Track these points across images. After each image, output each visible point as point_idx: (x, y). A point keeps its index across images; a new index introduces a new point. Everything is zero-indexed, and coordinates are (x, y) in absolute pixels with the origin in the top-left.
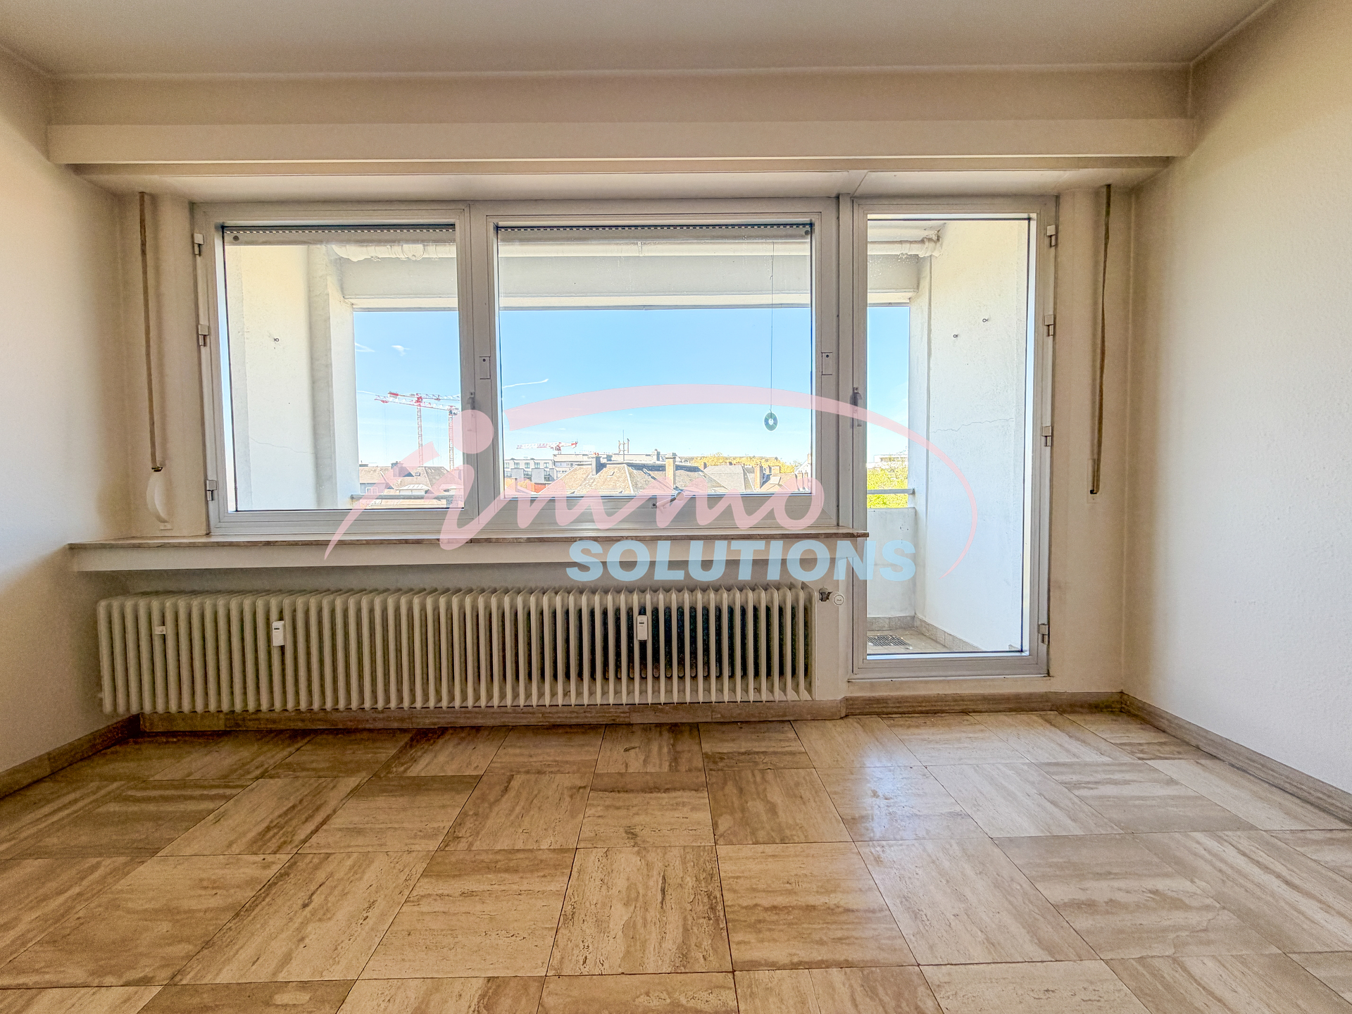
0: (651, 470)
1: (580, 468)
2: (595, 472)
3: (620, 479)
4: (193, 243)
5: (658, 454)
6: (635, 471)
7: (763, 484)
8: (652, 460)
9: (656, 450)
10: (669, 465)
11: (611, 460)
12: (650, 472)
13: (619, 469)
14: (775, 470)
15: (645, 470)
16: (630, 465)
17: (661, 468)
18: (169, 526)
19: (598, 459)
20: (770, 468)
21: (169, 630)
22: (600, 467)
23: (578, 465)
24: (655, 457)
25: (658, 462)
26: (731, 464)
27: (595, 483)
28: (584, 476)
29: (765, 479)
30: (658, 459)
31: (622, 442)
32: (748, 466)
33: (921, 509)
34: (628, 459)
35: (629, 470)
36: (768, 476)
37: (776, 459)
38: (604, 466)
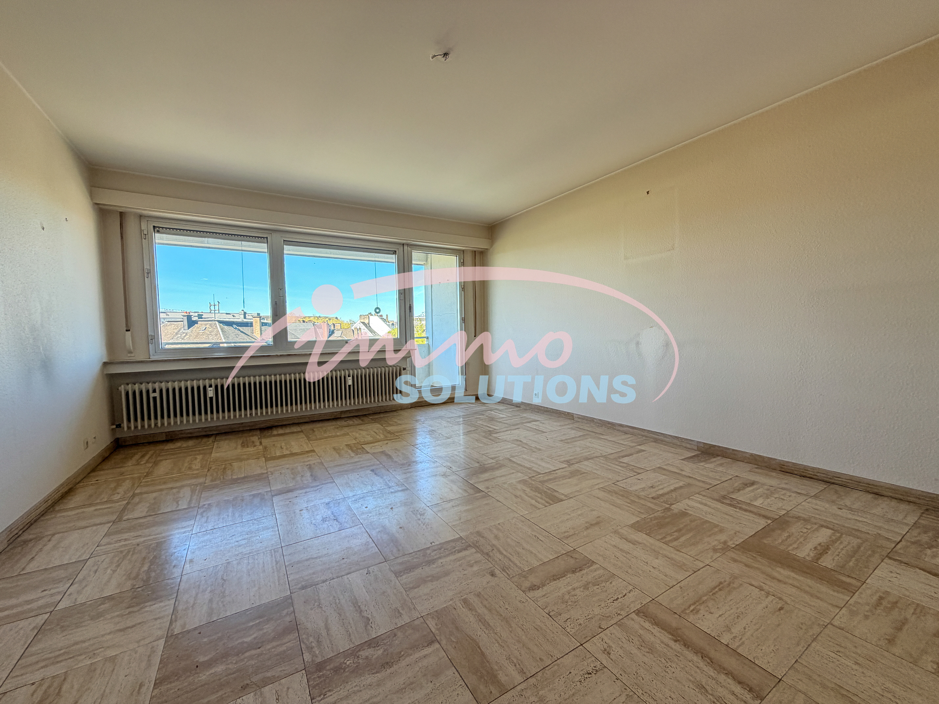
0: (240, 326)
1: (170, 325)
2: (186, 327)
3: (212, 334)
4: (141, 229)
5: (245, 314)
6: (226, 327)
7: (330, 335)
8: (241, 319)
9: (243, 310)
10: (256, 322)
11: (202, 318)
12: (240, 328)
13: (211, 325)
14: (338, 326)
15: (235, 326)
16: (220, 322)
17: (249, 325)
18: (132, 355)
19: (189, 317)
20: (334, 325)
21: (157, 394)
22: (191, 323)
23: (168, 322)
24: (242, 316)
25: (245, 320)
26: (304, 321)
27: (187, 337)
28: (176, 331)
29: (331, 333)
30: (245, 317)
31: (213, 304)
32: (317, 323)
33: (431, 344)
34: (219, 317)
35: (220, 326)
36: (333, 330)
37: (336, 318)
38: (196, 322)
